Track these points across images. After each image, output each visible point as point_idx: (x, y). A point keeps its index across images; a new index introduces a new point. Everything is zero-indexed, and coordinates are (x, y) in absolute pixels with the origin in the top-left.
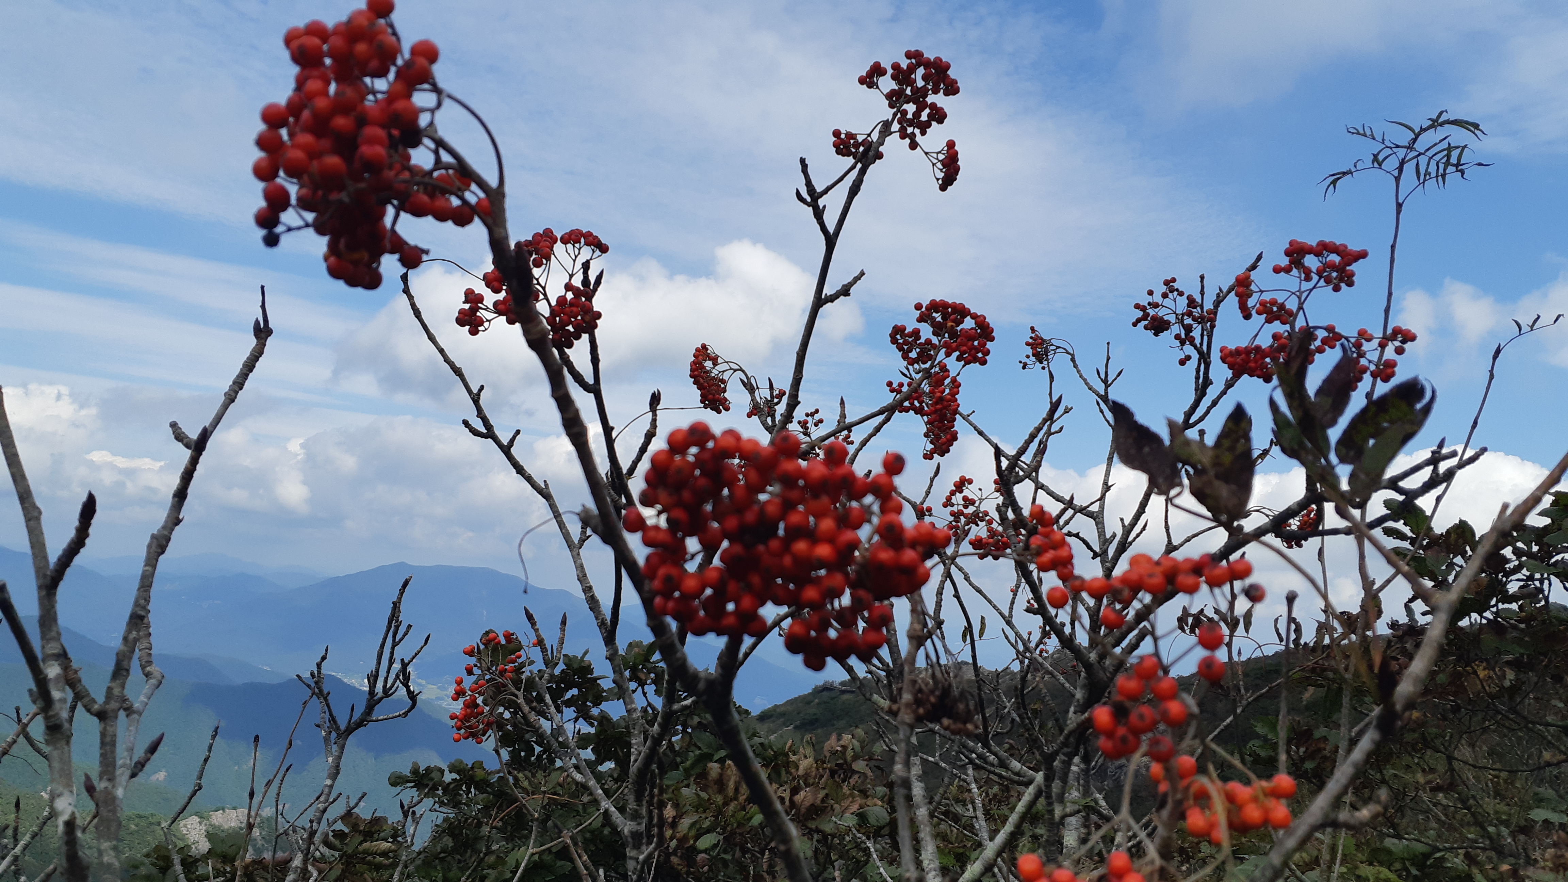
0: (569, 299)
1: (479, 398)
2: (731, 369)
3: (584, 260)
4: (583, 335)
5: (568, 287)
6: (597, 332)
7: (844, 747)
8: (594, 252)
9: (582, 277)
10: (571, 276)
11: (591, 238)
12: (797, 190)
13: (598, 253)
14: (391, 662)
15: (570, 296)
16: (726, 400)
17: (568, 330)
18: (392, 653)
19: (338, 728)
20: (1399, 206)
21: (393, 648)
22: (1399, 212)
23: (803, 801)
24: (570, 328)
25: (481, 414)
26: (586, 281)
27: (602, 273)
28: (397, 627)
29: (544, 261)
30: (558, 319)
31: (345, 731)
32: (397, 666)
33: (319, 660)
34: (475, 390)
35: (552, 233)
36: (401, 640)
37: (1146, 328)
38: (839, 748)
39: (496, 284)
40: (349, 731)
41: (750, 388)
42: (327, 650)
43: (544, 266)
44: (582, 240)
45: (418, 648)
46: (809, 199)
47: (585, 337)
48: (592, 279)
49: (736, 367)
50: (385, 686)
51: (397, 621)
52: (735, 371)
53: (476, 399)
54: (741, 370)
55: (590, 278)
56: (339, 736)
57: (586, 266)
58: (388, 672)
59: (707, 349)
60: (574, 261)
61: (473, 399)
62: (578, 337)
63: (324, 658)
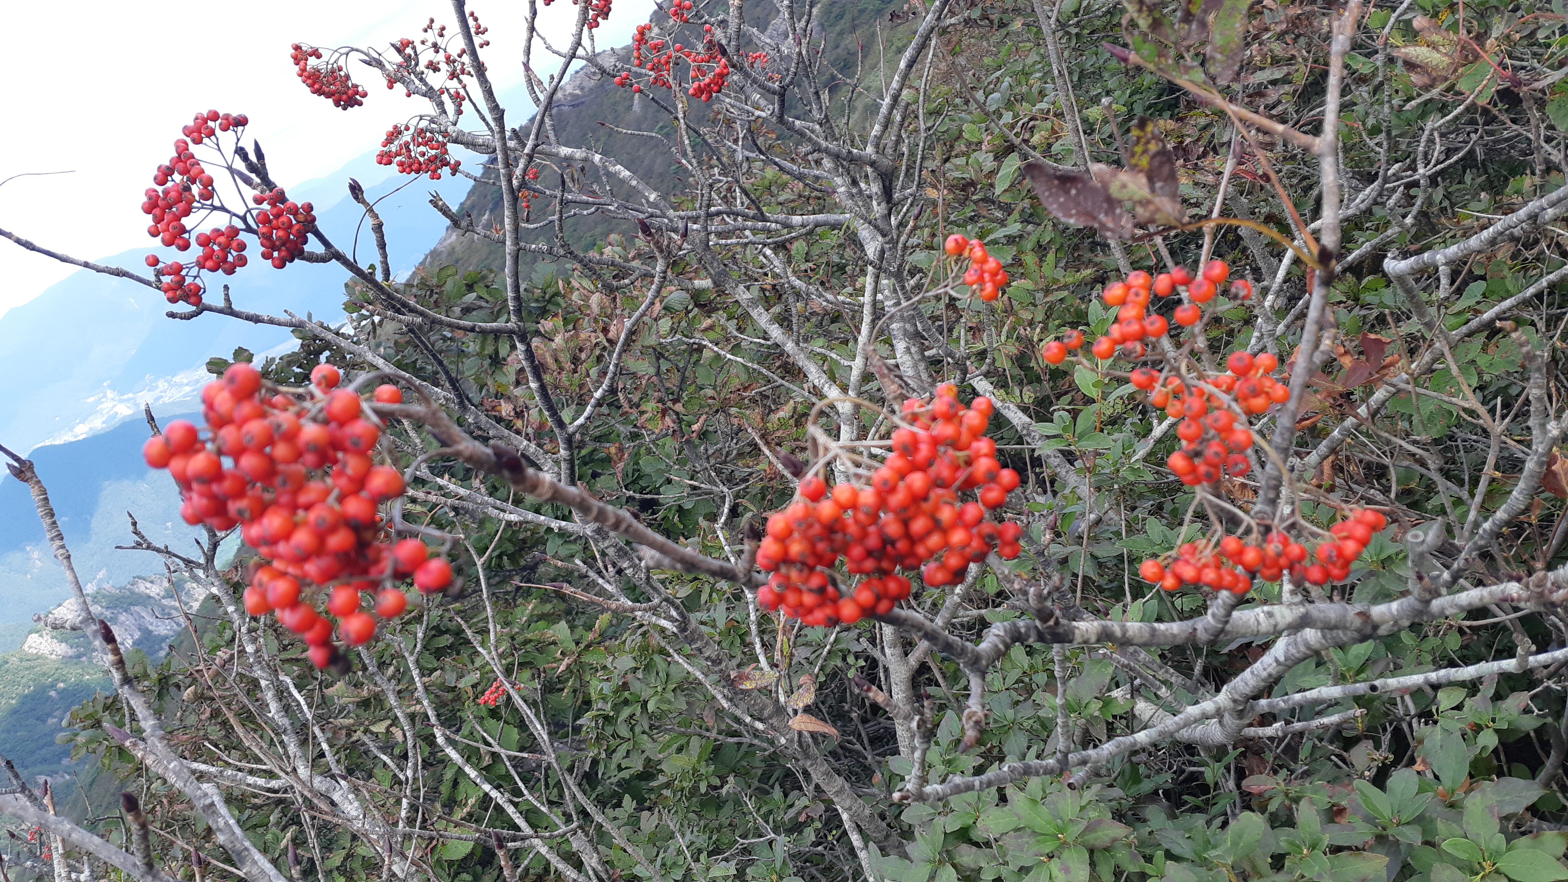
2: (341, 54)
19: (199, 566)
27: (254, 144)
33: (131, 528)
41: (376, 63)
48: (254, 158)
49: (347, 49)
52: (347, 54)
55: (254, 161)
59: (301, 48)
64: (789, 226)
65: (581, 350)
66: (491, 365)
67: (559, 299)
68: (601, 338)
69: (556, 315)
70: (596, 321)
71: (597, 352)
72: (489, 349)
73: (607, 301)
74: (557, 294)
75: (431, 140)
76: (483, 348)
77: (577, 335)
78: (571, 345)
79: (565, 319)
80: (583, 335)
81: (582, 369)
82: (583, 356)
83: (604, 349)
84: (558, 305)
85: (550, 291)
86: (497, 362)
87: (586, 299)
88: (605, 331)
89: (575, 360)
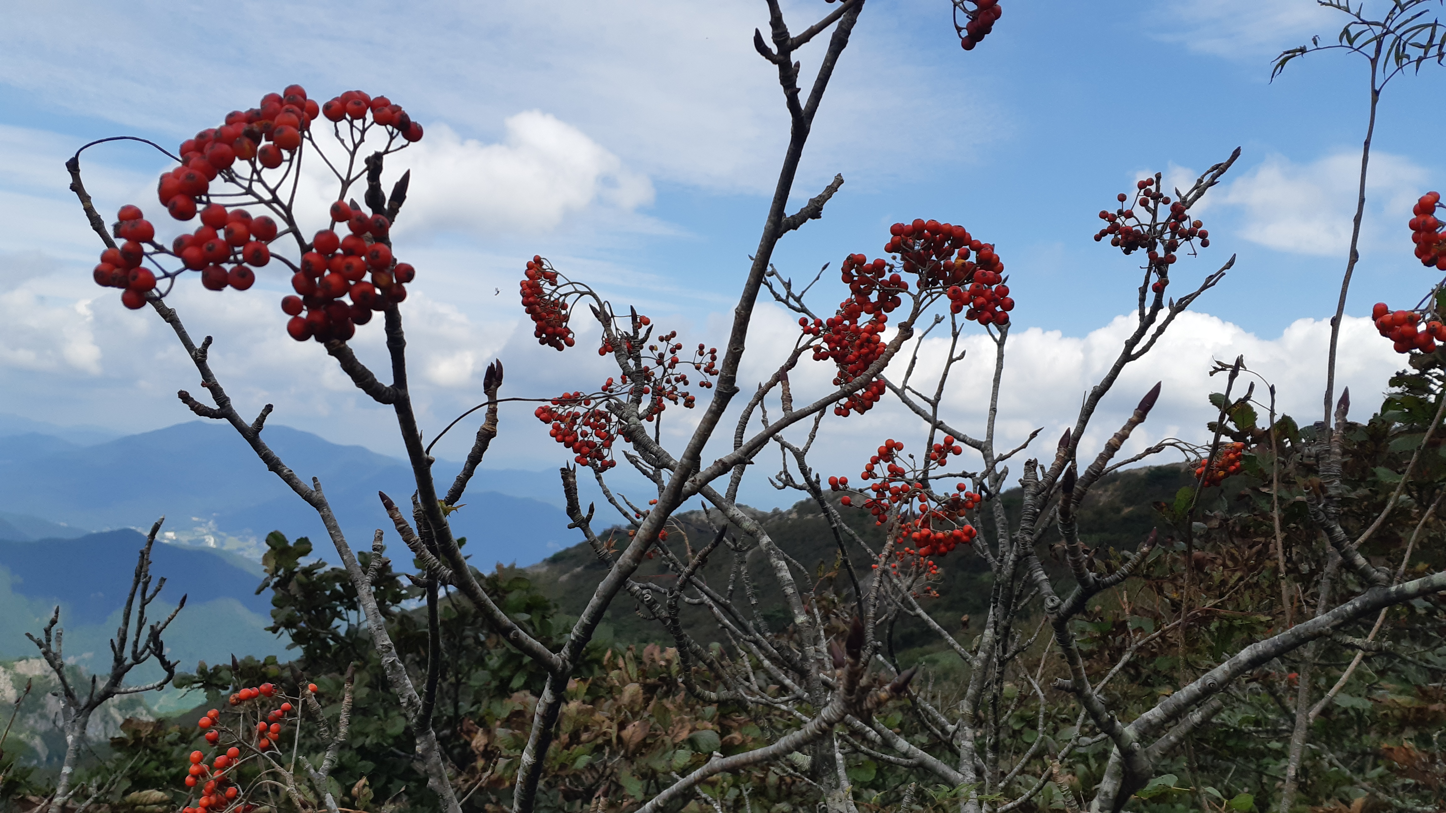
0: (341, 238)
1: (205, 357)
2: (576, 291)
3: (371, 154)
4: (375, 313)
5: (339, 213)
6: (402, 307)
7: (669, 662)
8: (392, 138)
9: (366, 187)
10: (346, 184)
11: (387, 110)
12: (757, 32)
13: (400, 140)
14: (141, 624)
15: (343, 231)
16: (569, 331)
17: (344, 304)
18: (142, 613)
19: (76, 704)
20: (1376, 93)
21: (142, 607)
22: (1374, 101)
23: (631, 737)
24: (347, 300)
25: (209, 381)
26: (374, 196)
27: (406, 178)
28: (146, 584)
29: (286, 155)
30: (317, 280)
31: (86, 707)
32: (146, 631)
33: (46, 624)
34: (198, 345)
35: (304, 96)
36: (152, 597)
37: (1115, 243)
38: (663, 663)
39: (180, 201)
40: (91, 706)
41: (604, 317)
42: (57, 612)
43: (285, 166)
44: (369, 116)
45: (172, 613)
46: (775, 50)
47: (378, 317)
48: (387, 187)
49: (584, 289)
50: (134, 652)
51: (146, 576)
52: (582, 294)
53: (200, 359)
54: (591, 293)
55: (383, 188)
56: (79, 712)
57: (375, 165)
58: (138, 634)
59: (542, 264)
60: (353, 154)
61: (195, 358)
62: (365, 319)
63: (53, 622)
64: (888, 745)
65: (587, 729)
66: (497, 688)
67: (596, 667)
68: (614, 731)
69: (585, 680)
70: (619, 710)
71: (600, 741)
72: (506, 673)
73: (640, 699)
74: (598, 661)
75: (603, 427)
76: (502, 667)
77: (592, 712)
78: (582, 719)
79: (589, 689)
80: (598, 716)
81: (576, 749)
82: (584, 737)
83: (609, 742)
84: (591, 672)
85: (594, 655)
86: (504, 690)
87: (624, 683)
88: (622, 726)
89: (575, 738)
